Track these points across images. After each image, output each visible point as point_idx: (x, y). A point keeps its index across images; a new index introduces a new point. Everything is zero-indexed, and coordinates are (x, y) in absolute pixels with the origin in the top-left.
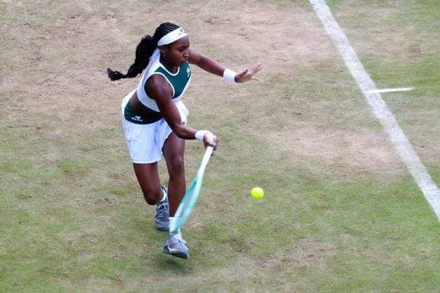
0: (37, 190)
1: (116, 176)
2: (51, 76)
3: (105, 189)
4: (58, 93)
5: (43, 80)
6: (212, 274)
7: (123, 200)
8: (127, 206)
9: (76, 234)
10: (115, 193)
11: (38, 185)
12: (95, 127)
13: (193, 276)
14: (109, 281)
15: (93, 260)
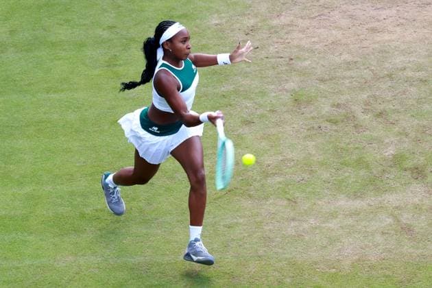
0: (262, 116)
1: (338, 106)
2: (326, 11)
3: (322, 117)
4: (325, 27)
5: (317, 14)
6: (380, 199)
7: (334, 127)
8: (335, 133)
9: (277, 158)
10: (330, 121)
11: (266, 112)
12: (342, 59)
13: (362, 201)
14: (286, 202)
15: (280, 183)
